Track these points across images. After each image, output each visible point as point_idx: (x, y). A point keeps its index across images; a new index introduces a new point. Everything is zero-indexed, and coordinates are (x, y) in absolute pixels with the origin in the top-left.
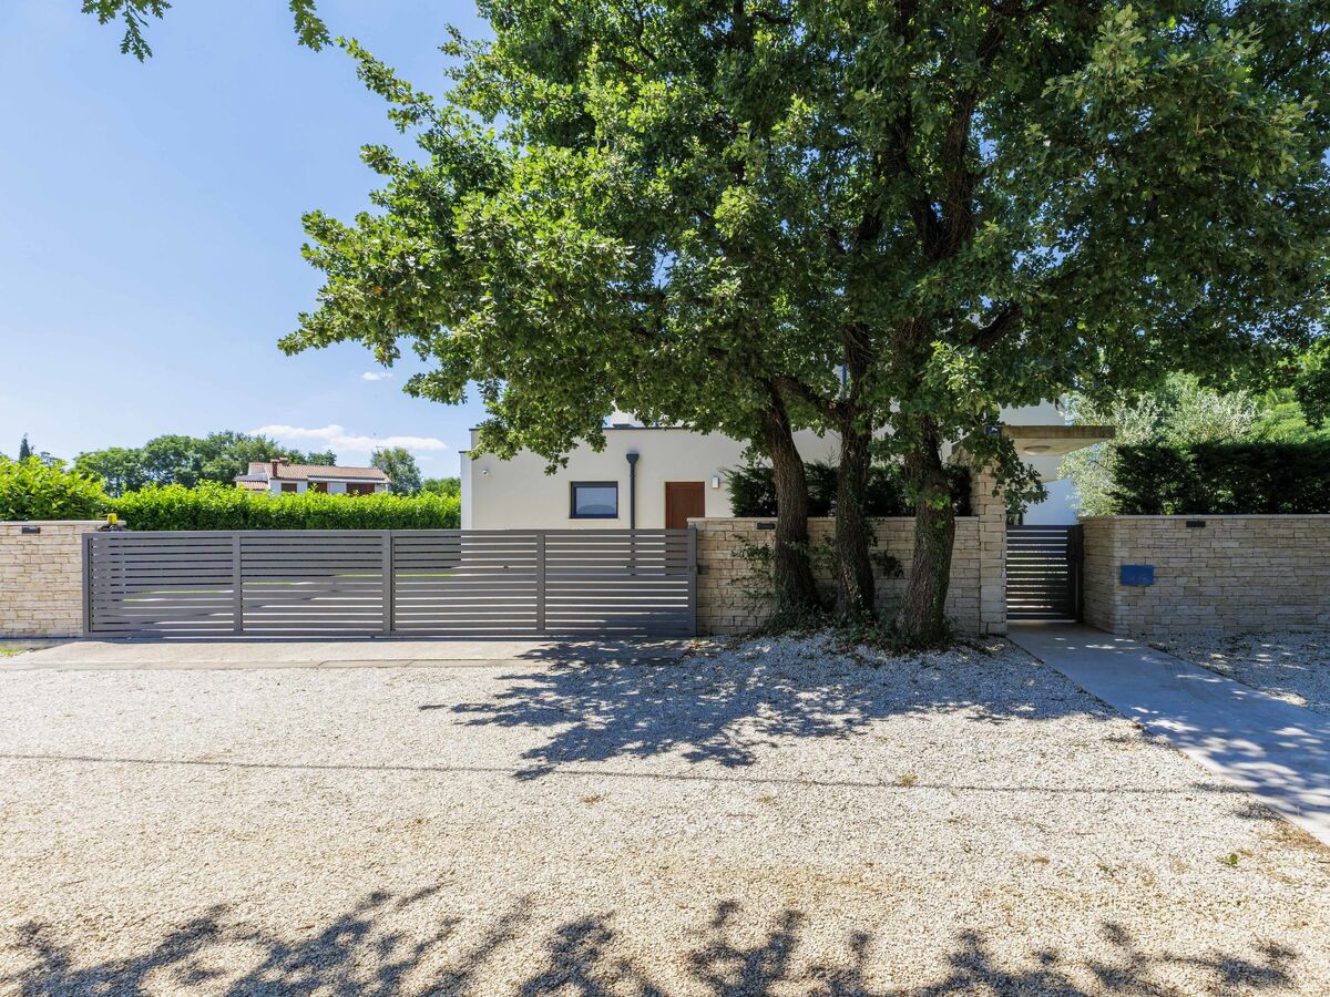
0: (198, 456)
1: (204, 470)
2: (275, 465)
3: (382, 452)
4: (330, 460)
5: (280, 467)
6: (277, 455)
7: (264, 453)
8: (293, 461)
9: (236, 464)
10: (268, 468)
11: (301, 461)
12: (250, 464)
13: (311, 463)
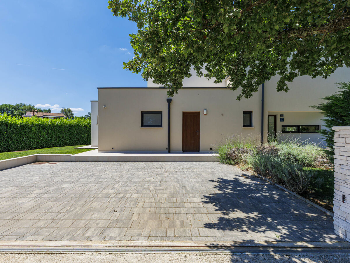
0: (13, 110)
1: (14, 114)
2: (33, 112)
3: (64, 109)
4: (49, 111)
5: (35, 113)
6: (34, 110)
7: (31, 109)
8: (39, 112)
9: (23, 112)
10: (32, 113)
11: (41, 111)
12: (27, 112)
13: (44, 112)
